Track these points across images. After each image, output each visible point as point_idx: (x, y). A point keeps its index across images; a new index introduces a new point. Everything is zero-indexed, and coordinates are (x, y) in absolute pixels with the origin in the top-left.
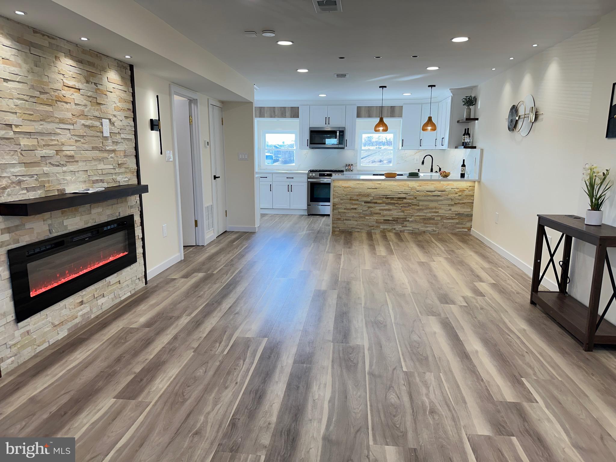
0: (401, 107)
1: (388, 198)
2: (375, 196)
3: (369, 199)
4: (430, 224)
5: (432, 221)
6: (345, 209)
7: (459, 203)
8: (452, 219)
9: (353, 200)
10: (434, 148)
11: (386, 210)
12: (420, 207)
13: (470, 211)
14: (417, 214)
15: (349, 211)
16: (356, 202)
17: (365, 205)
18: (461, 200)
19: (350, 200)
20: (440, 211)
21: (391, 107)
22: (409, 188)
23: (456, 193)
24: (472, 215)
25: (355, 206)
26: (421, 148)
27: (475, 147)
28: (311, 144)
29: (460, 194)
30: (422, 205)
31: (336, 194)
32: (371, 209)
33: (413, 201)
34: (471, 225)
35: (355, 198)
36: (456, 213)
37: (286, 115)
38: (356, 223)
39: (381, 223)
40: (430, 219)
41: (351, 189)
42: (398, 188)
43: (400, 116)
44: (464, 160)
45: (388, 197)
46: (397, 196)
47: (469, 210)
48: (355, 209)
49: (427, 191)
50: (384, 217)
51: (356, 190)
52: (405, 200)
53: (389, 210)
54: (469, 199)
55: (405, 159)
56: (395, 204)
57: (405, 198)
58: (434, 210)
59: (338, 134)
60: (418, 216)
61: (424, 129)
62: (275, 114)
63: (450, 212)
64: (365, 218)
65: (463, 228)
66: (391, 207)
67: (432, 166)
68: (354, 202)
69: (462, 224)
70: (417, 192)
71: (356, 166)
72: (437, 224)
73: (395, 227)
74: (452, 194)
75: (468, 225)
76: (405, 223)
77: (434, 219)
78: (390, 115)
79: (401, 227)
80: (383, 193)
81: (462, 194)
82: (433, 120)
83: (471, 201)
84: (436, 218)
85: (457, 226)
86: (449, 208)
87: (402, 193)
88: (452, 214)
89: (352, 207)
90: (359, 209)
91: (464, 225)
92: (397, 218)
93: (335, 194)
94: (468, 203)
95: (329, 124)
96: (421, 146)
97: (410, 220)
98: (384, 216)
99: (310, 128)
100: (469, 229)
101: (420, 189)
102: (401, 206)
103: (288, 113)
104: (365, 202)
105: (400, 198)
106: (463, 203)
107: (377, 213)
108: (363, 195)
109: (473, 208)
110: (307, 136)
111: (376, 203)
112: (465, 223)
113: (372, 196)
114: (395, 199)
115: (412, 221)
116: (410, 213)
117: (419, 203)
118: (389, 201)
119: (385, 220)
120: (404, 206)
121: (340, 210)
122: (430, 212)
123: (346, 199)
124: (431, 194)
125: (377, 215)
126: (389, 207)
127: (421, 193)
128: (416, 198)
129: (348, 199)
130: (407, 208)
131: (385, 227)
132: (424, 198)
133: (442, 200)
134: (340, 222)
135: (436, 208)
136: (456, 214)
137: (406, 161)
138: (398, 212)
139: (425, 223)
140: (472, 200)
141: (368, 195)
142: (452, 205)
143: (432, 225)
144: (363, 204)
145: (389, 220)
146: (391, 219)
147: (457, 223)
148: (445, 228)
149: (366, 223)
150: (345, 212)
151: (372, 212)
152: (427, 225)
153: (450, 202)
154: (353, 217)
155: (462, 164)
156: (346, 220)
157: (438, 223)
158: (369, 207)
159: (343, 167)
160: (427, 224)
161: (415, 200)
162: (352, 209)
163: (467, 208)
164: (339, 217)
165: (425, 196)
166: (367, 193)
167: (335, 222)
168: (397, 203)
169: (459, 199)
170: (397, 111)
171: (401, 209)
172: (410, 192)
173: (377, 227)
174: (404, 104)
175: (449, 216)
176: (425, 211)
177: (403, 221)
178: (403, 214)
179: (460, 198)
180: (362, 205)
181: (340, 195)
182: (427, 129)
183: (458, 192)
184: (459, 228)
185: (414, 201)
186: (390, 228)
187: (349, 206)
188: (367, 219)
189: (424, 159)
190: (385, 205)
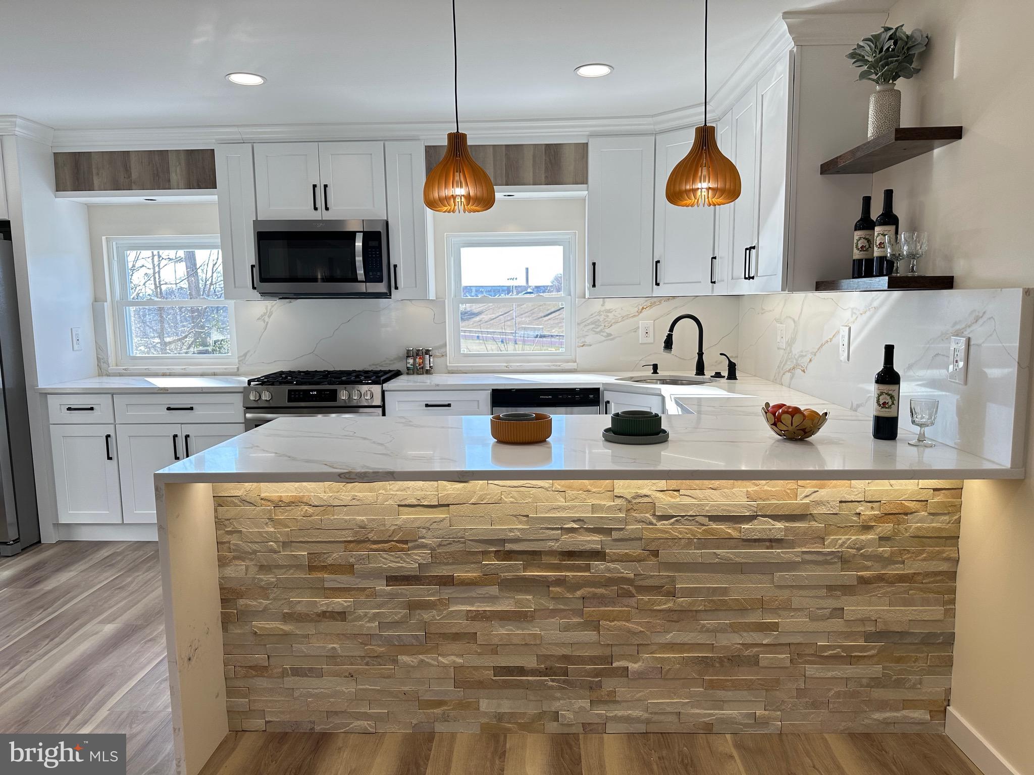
0: (583, 148)
1: (509, 555)
2: (440, 545)
3: (410, 563)
4: (736, 686)
5: (745, 675)
6: (287, 618)
7: (880, 578)
8: (851, 660)
9: (324, 568)
10: (705, 289)
11: (504, 617)
12: (683, 601)
13: (940, 617)
14: (669, 637)
15: (310, 629)
16: (344, 580)
17: (392, 596)
18: (888, 561)
19: (312, 568)
20: (786, 621)
21: (548, 146)
22: (618, 502)
23: (866, 528)
24: (949, 640)
25: (340, 602)
26: (658, 292)
27: (946, 283)
28: (263, 280)
29: (887, 528)
30: (690, 592)
31: (234, 540)
32: (426, 616)
33: (639, 568)
34: (948, 691)
35: (336, 556)
36: (871, 628)
37: (169, 181)
38: (349, 688)
39: (481, 684)
40: (735, 660)
41: (311, 510)
42: (561, 502)
43: (581, 178)
44: (889, 350)
45: (509, 547)
46: (555, 546)
47: (935, 612)
48: (341, 616)
49: (713, 518)
50: (495, 652)
51: (342, 516)
52: (599, 566)
53: (519, 617)
54: (932, 557)
55: (608, 331)
56: (545, 584)
57: (599, 555)
58: (754, 618)
59: (359, 244)
60: (671, 647)
61: (675, 195)
62: (130, 176)
63: (836, 624)
64: (395, 661)
65: (908, 704)
66: (528, 601)
67: (701, 354)
68: (331, 580)
69: (899, 684)
70: (660, 525)
71: (444, 355)
72: (770, 686)
73: (556, 705)
74: (846, 529)
75: (931, 688)
76: (609, 684)
77: (754, 661)
78: (546, 177)
79: (585, 703)
80: (482, 528)
81: (896, 533)
82: (725, 145)
83: (944, 567)
84: (766, 658)
85: (878, 694)
86: (833, 603)
87: (583, 526)
88: (849, 635)
89: (324, 603)
90: (360, 618)
91: (913, 687)
92: (566, 658)
93: (227, 538)
94: (927, 574)
95: (327, 209)
96: (657, 284)
97: (633, 666)
98: (494, 650)
99: (256, 223)
100: (940, 710)
101: (672, 506)
102: (579, 593)
103: (176, 174)
104: (394, 579)
105: (571, 554)
106: (902, 578)
107: (456, 637)
108: (375, 542)
109: (953, 602)
110: (248, 254)
111: (447, 581)
112: (913, 678)
113: (424, 546)
114: (546, 560)
115: (641, 676)
116: (629, 631)
117: (673, 580)
118: (518, 569)
119: (500, 671)
120: (595, 596)
121: (259, 624)
122: (735, 628)
123: (290, 567)
124: (735, 534)
125: (456, 646)
126: (518, 602)
127: (681, 530)
128: (655, 554)
129: (298, 567)
130: (614, 604)
131: (506, 707)
132: (695, 555)
133: (791, 566)
134: (262, 683)
135: (761, 604)
136: (868, 637)
137: (609, 335)
138: (567, 628)
139: (712, 685)
140: (948, 559)
141: (406, 542)
142: (847, 590)
143: (744, 694)
144: (381, 586)
145: (521, 671)
146: (530, 662)
147: (876, 682)
148: (815, 705)
149: (406, 689)
150: (286, 634)
151: (433, 629)
152: (721, 694)
153: (836, 574)
154: (332, 657)
155: (880, 367)
156: (297, 672)
157: (777, 681)
158: (414, 606)
159: (399, 359)
160: (724, 688)
161: (652, 562)
162: (324, 615)
163: (926, 602)
164: (259, 658)
165: (703, 543)
166: (400, 528)
167: (239, 683)
168: (560, 582)
169: (878, 558)
170: (569, 163)
171: (580, 613)
172: (625, 521)
173: (463, 705)
174: (593, 135)
175: (835, 647)
176: (709, 623)
177: (598, 674)
178: (590, 636)
179: (885, 550)
180: (374, 594)
181: (255, 547)
182: (694, 191)
183: (878, 519)
184: (883, 705)
185: (651, 572)
186: (532, 710)
187: (303, 601)
188: (407, 666)
189: (671, 329)
190: (494, 590)
